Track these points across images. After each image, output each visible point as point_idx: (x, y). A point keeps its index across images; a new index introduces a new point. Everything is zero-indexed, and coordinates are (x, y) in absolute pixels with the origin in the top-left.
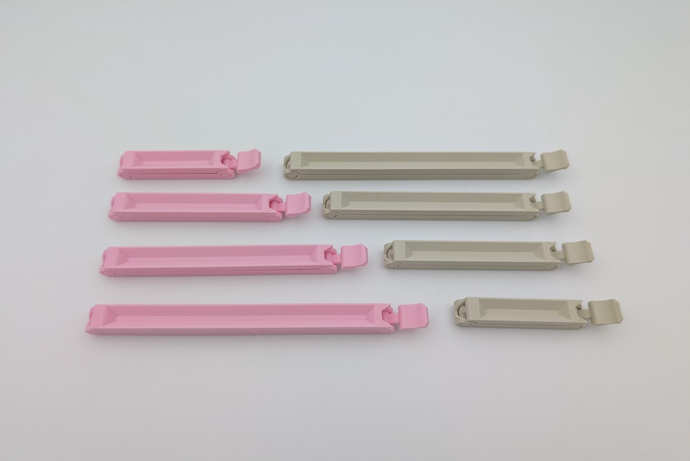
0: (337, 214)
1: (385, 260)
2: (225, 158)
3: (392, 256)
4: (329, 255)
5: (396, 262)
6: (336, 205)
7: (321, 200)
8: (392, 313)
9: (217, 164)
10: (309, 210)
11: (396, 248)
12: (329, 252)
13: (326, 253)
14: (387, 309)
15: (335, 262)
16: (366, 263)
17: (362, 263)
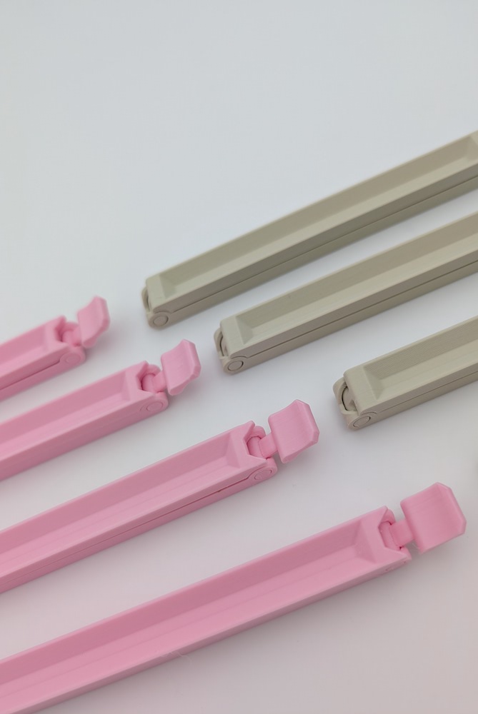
0: (244, 360)
1: (345, 417)
2: (61, 330)
3: (353, 404)
4: (255, 442)
5: (365, 413)
6: (235, 345)
7: (212, 344)
8: (395, 522)
9: (53, 346)
10: (198, 369)
11: (353, 385)
12: (252, 437)
13: (248, 442)
14: (385, 517)
15: (268, 453)
16: (317, 434)
17: (311, 439)
